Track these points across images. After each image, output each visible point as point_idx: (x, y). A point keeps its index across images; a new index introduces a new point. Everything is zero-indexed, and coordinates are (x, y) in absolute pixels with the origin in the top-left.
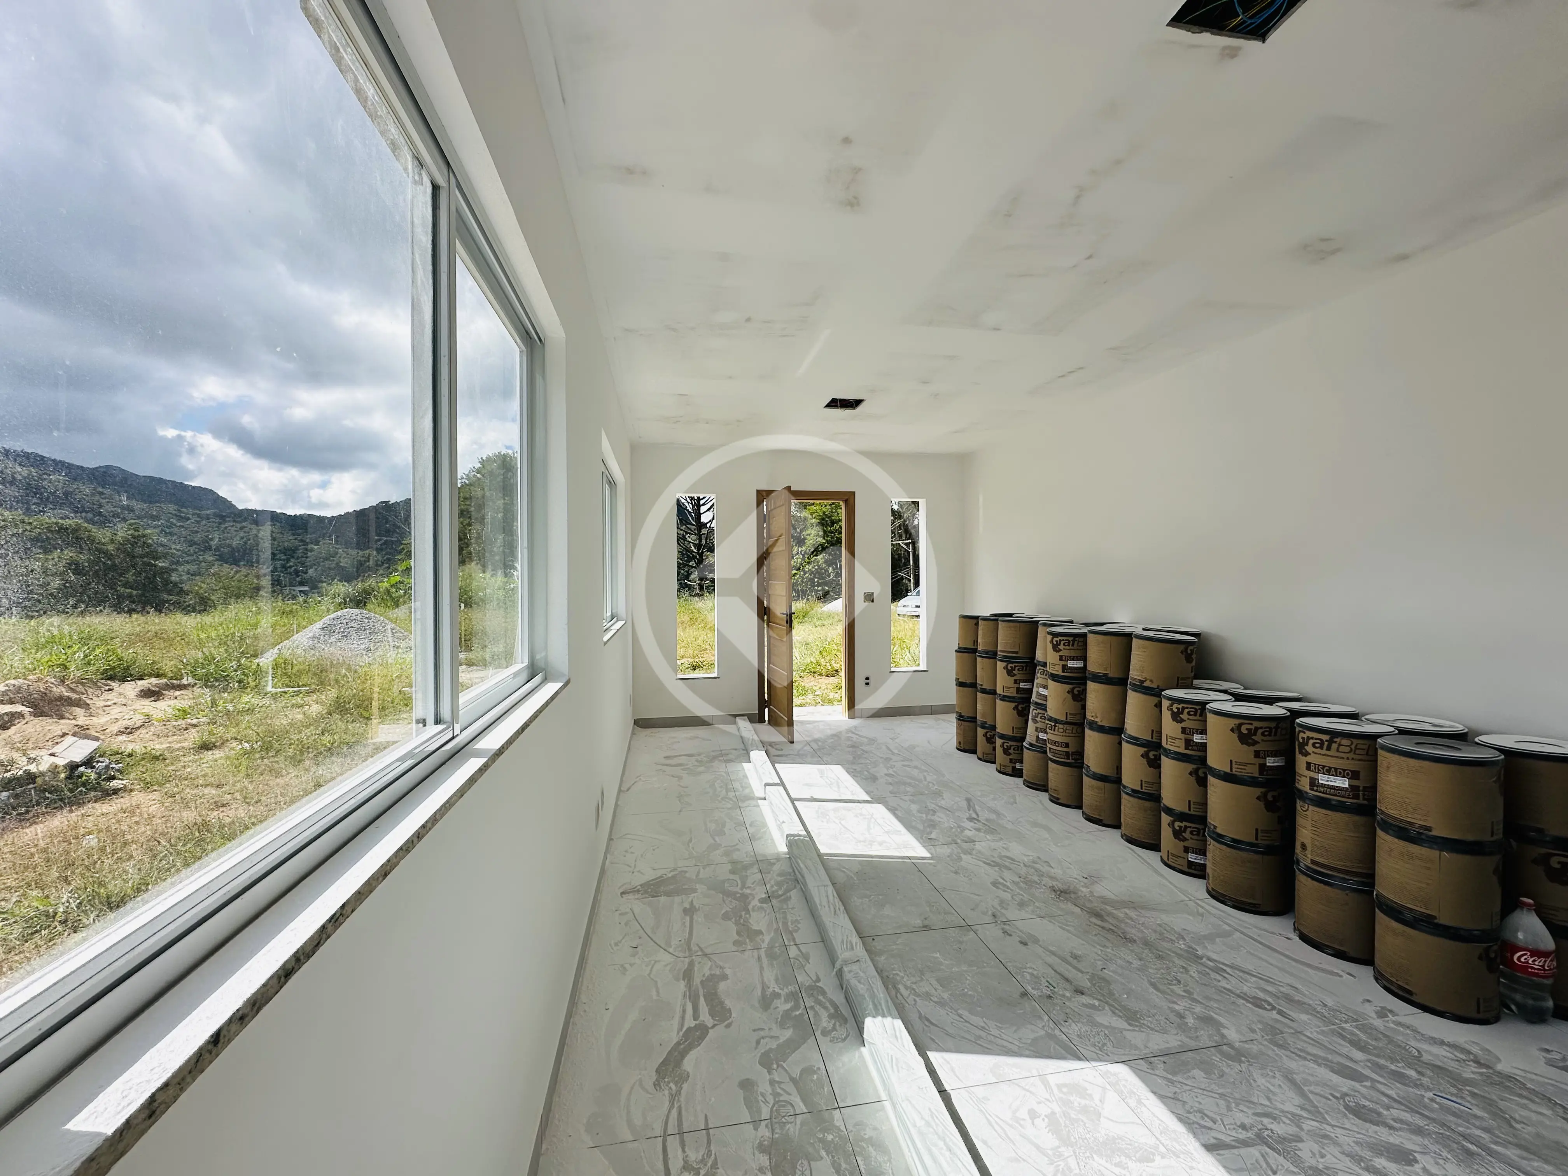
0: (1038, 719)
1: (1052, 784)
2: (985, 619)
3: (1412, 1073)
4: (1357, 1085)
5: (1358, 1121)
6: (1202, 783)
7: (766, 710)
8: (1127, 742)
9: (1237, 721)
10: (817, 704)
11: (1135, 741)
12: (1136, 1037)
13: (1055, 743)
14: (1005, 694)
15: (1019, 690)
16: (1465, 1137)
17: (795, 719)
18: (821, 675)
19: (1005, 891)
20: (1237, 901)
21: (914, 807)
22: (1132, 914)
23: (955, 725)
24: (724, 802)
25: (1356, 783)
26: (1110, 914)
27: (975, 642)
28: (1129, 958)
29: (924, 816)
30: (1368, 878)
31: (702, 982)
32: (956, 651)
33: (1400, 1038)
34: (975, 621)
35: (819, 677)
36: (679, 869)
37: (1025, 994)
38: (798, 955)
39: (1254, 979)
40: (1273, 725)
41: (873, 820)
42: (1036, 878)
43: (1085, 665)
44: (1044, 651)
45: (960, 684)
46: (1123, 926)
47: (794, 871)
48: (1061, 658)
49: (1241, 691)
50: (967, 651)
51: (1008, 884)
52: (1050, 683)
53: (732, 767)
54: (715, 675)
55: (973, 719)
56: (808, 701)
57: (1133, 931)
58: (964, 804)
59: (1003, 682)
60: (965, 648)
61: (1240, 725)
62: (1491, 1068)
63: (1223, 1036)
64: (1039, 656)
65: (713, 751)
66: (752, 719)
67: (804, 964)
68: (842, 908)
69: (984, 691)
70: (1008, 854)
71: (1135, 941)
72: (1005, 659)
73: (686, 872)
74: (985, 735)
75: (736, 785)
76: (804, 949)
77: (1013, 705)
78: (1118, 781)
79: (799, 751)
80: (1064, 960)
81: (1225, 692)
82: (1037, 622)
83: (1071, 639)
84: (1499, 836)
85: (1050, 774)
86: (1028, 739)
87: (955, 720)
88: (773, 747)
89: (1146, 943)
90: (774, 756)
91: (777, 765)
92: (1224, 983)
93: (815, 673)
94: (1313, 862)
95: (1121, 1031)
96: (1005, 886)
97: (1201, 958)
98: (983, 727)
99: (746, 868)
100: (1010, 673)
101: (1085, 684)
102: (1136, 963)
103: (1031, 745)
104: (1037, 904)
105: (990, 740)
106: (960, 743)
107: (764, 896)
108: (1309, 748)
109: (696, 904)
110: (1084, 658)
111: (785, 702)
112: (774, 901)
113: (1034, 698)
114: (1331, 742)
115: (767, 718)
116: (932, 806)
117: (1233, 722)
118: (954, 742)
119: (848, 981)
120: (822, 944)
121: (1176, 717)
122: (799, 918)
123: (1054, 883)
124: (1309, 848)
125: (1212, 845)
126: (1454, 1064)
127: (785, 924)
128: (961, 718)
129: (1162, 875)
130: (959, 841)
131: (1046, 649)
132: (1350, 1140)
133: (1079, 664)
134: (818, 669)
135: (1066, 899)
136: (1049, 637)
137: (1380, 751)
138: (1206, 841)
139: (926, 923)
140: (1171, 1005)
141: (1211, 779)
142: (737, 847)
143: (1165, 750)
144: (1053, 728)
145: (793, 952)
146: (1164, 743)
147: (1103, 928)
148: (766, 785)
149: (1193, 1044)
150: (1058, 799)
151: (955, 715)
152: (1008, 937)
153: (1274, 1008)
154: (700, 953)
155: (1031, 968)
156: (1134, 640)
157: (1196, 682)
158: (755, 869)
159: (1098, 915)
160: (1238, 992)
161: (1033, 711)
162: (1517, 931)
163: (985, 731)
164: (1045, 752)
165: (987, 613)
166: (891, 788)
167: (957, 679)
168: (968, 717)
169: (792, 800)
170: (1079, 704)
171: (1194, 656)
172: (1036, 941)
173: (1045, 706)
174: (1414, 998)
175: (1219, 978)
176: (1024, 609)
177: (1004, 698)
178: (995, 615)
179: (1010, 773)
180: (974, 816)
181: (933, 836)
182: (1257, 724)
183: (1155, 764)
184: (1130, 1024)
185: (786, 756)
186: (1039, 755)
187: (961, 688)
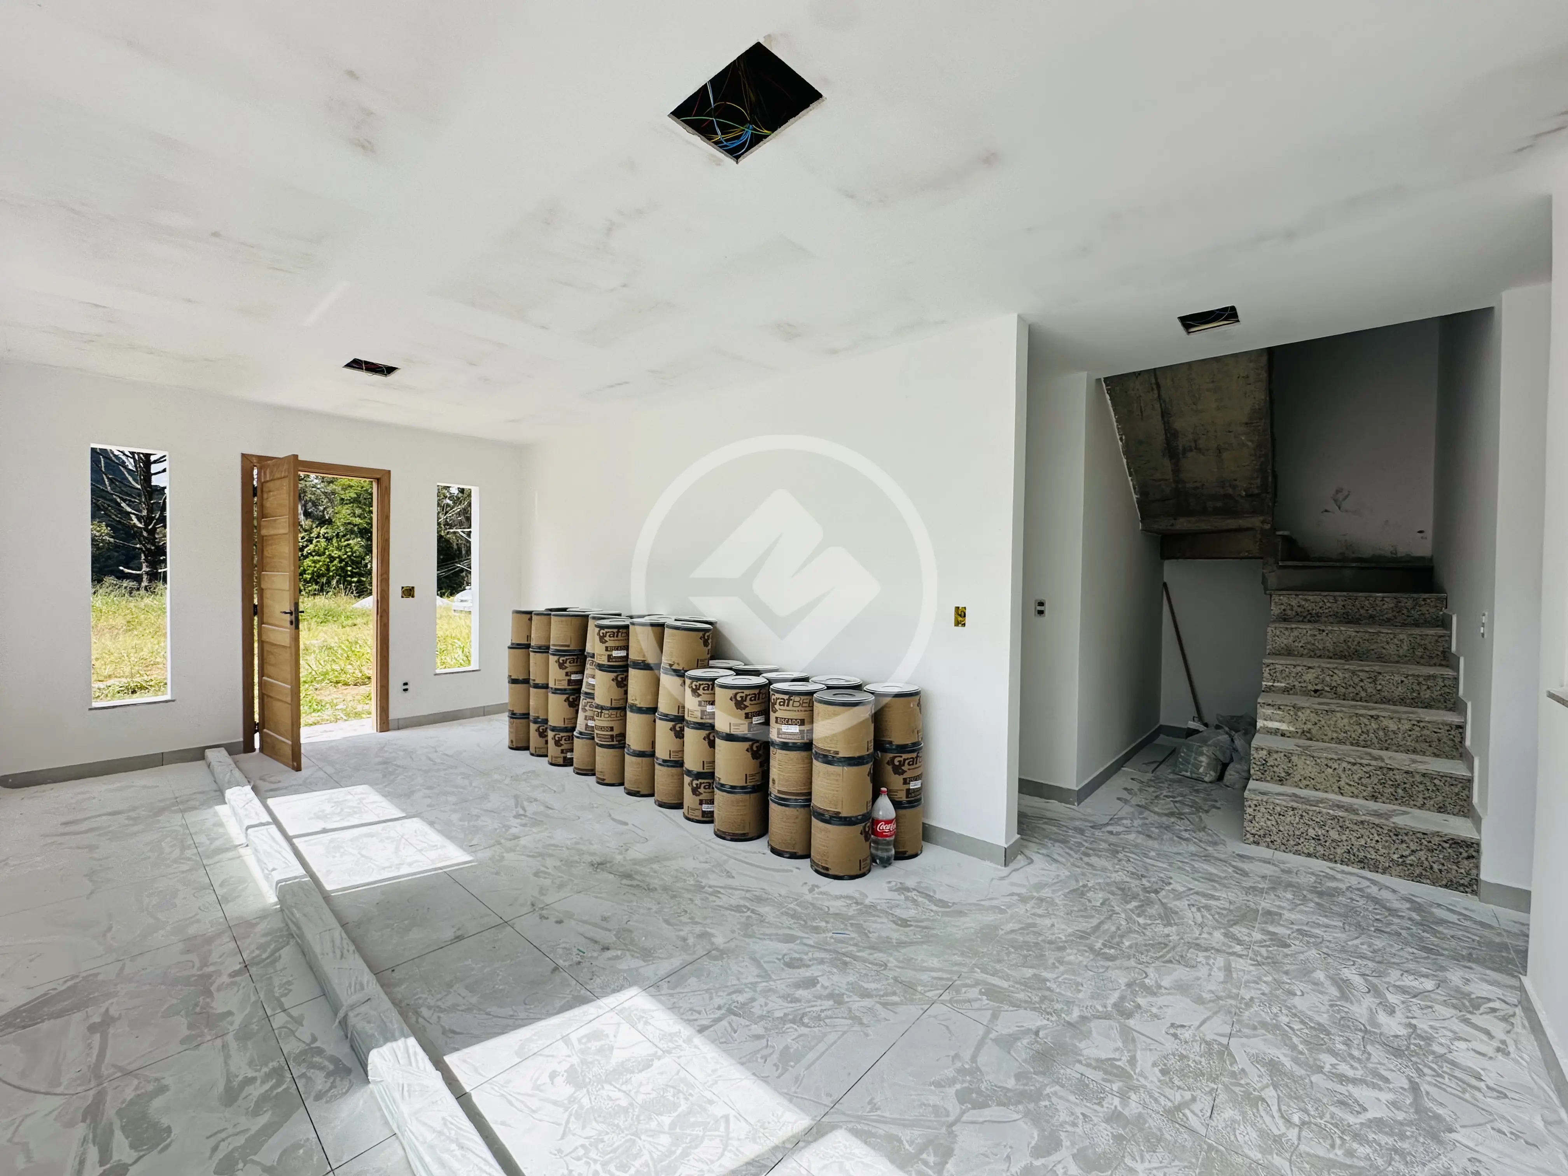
0: (587, 708)
1: (598, 767)
2: (539, 614)
3: (823, 924)
4: (791, 945)
5: (790, 970)
6: (712, 744)
7: (257, 736)
8: (660, 719)
9: (735, 691)
10: (337, 720)
11: (666, 717)
12: (650, 970)
13: (602, 728)
14: (557, 687)
15: (570, 681)
16: (844, 954)
17: (302, 741)
18: (346, 684)
19: (545, 878)
20: (734, 834)
21: (455, 817)
22: (655, 866)
23: (507, 723)
24: (175, 866)
25: (802, 728)
26: (637, 872)
27: (529, 637)
28: (649, 905)
29: (466, 823)
30: (808, 795)
31: (119, 1113)
32: (509, 648)
33: (820, 902)
34: (529, 616)
35: (344, 687)
36: (84, 974)
37: (556, 969)
38: (287, 1022)
39: (738, 892)
40: (756, 691)
41: (403, 841)
42: (577, 858)
43: (628, 654)
44: (593, 645)
45: (514, 681)
46: (648, 879)
47: (287, 925)
48: (607, 649)
49: (742, 667)
50: (522, 647)
51: (550, 871)
52: (598, 673)
53: (192, 818)
54: (168, 697)
55: (526, 716)
56: (325, 717)
57: (656, 881)
58: (512, 803)
59: (556, 676)
60: (518, 644)
61: (736, 694)
62: (862, 904)
63: (713, 944)
64: (589, 649)
65: (160, 801)
66: (231, 749)
67: (294, 1029)
68: (352, 948)
69: (536, 686)
70: (552, 842)
71: (656, 889)
72: (558, 653)
73: (98, 974)
74: (538, 730)
75: (201, 839)
76: (295, 1013)
77: (565, 697)
78: (652, 755)
79: (306, 779)
80: (595, 925)
81: (730, 669)
82: (588, 616)
83: (615, 630)
84: (872, 750)
85: (597, 758)
86: (578, 729)
87: (507, 719)
88: (264, 780)
89: (665, 889)
90: (267, 791)
91: (270, 802)
92: (718, 903)
93: (337, 682)
94: (779, 792)
95: (637, 969)
96: (546, 873)
97: (704, 888)
98: (535, 722)
99: (209, 941)
100: (561, 666)
101: (627, 671)
102: (655, 908)
103: (581, 733)
104: (576, 882)
105: (542, 734)
106: (512, 742)
107: (238, 967)
108: (777, 707)
109: (113, 1012)
110: (626, 648)
111: (288, 721)
112: (253, 970)
113: (584, 689)
114: (789, 700)
115: (257, 745)
116: (475, 812)
117: (732, 692)
118: (507, 742)
119: (354, 1027)
120: (323, 997)
121: (695, 691)
122: (290, 979)
123: (593, 858)
124: (776, 782)
125: (719, 795)
126: (844, 909)
127: (270, 992)
128: (513, 716)
129: (682, 828)
130: (503, 841)
131: (594, 641)
132: (783, 986)
133: (622, 653)
134: (343, 677)
135: (603, 870)
136: (597, 630)
137: (815, 703)
138: (713, 792)
139: (459, 933)
140: (677, 933)
141: (718, 741)
142: (197, 917)
143: (687, 722)
144: (599, 715)
145: (279, 1020)
146: (686, 717)
147: (631, 886)
148: (248, 827)
149: (689, 958)
150: (604, 780)
151: (507, 714)
152: (545, 921)
153: (749, 909)
154: (119, 1074)
155: (563, 943)
156: (666, 629)
157: (712, 662)
158: (226, 938)
159: (629, 876)
160: (727, 906)
161: (583, 702)
162: (879, 810)
163: (538, 725)
164: (593, 738)
165: (541, 608)
166: (429, 801)
167: (510, 676)
168: (521, 714)
169: (289, 839)
170: (622, 690)
171: (710, 641)
172: (570, 915)
173: (593, 694)
174: (830, 872)
175: (714, 898)
176: (577, 604)
177: (556, 691)
178: (551, 610)
179: (562, 763)
180: (521, 812)
181: (474, 842)
182: (747, 692)
183: (680, 735)
184: (645, 961)
185: (286, 788)
186: (588, 741)
187: (513, 685)
